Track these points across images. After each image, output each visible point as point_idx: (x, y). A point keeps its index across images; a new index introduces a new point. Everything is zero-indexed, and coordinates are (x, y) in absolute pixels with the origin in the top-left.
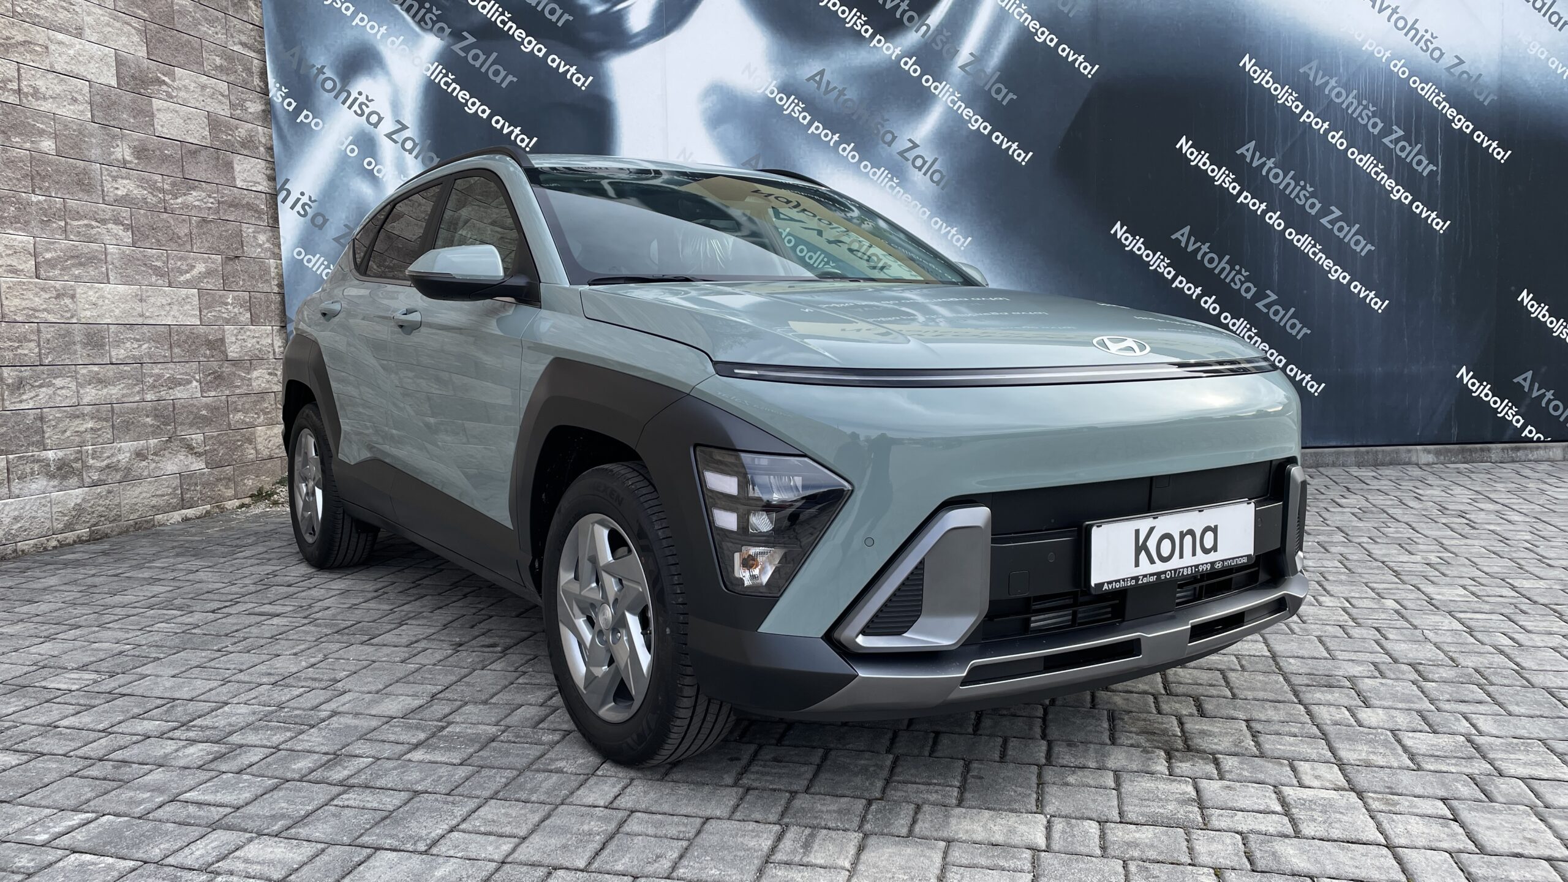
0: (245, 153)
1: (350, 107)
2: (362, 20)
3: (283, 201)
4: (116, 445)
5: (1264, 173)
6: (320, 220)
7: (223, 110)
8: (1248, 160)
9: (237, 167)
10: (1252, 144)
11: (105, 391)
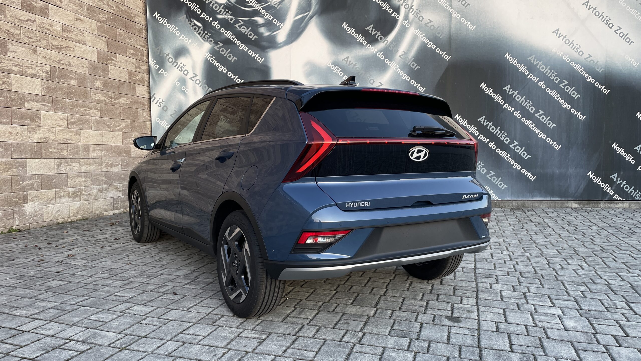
0: (140, 84)
1: (177, 68)
2: (183, 37)
3: (153, 101)
4: (92, 187)
5: (513, 97)
6: (165, 108)
7: (133, 69)
8: (507, 92)
9: (137, 89)
10: (509, 86)
11: (89, 168)
